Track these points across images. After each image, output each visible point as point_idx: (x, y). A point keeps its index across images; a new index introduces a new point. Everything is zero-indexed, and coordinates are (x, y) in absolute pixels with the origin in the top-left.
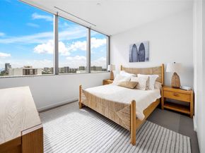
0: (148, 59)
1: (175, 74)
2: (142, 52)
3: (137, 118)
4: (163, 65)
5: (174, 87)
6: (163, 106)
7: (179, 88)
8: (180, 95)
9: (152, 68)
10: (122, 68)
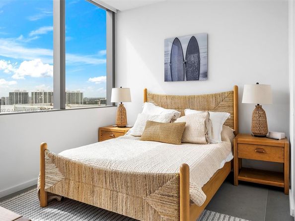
0: (206, 75)
1: (259, 107)
2: (193, 58)
3: (191, 202)
4: (237, 88)
5: (256, 136)
6: (238, 177)
7: (265, 136)
8: (267, 150)
9: (215, 96)
10: (147, 97)
